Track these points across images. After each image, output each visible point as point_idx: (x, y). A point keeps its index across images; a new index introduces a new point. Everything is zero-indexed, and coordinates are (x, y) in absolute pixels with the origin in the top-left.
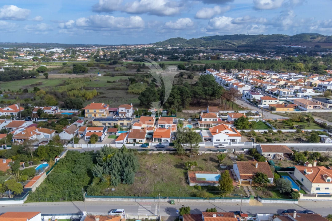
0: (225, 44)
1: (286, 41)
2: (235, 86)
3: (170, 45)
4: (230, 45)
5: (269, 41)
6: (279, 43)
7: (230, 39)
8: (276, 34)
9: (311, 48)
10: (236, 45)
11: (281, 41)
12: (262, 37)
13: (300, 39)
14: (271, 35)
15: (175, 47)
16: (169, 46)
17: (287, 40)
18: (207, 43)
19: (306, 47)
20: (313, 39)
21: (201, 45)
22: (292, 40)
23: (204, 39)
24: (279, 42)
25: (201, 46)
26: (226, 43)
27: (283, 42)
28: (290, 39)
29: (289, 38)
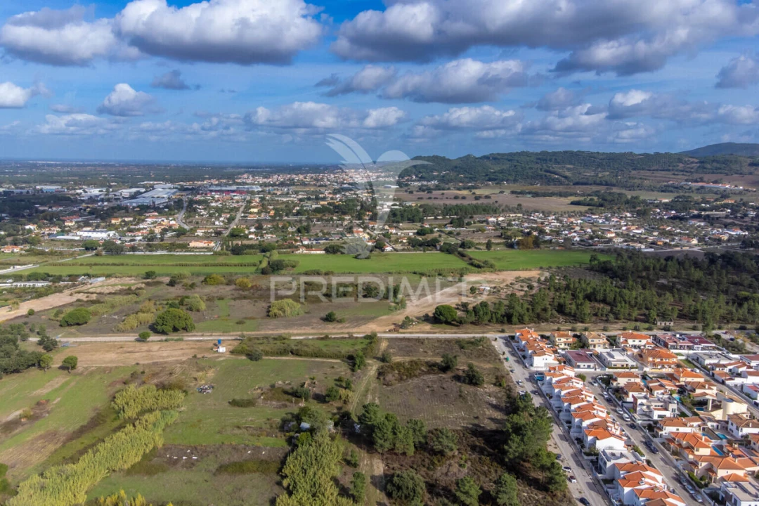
0: (546, 176)
1: (689, 170)
2: (630, 489)
3: (416, 176)
4: (557, 179)
5: (650, 170)
6: (674, 174)
7: (557, 162)
8: (664, 153)
9: (755, 191)
10: (570, 178)
11: (677, 170)
12: (631, 158)
13: (724, 165)
14: (652, 155)
15: (428, 181)
16: (414, 177)
17: (692, 168)
18: (501, 173)
19: (741, 188)
20: (755, 167)
21: (487, 175)
22: (705, 168)
23: (495, 159)
24: (673, 172)
25: (490, 180)
26: (548, 174)
27: (682, 171)
28: (698, 165)
29: (696, 163)
